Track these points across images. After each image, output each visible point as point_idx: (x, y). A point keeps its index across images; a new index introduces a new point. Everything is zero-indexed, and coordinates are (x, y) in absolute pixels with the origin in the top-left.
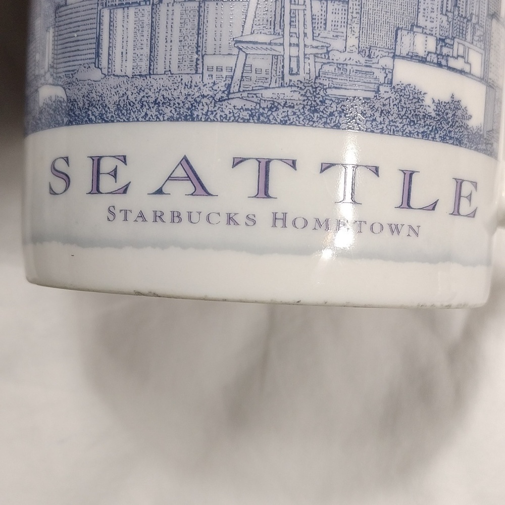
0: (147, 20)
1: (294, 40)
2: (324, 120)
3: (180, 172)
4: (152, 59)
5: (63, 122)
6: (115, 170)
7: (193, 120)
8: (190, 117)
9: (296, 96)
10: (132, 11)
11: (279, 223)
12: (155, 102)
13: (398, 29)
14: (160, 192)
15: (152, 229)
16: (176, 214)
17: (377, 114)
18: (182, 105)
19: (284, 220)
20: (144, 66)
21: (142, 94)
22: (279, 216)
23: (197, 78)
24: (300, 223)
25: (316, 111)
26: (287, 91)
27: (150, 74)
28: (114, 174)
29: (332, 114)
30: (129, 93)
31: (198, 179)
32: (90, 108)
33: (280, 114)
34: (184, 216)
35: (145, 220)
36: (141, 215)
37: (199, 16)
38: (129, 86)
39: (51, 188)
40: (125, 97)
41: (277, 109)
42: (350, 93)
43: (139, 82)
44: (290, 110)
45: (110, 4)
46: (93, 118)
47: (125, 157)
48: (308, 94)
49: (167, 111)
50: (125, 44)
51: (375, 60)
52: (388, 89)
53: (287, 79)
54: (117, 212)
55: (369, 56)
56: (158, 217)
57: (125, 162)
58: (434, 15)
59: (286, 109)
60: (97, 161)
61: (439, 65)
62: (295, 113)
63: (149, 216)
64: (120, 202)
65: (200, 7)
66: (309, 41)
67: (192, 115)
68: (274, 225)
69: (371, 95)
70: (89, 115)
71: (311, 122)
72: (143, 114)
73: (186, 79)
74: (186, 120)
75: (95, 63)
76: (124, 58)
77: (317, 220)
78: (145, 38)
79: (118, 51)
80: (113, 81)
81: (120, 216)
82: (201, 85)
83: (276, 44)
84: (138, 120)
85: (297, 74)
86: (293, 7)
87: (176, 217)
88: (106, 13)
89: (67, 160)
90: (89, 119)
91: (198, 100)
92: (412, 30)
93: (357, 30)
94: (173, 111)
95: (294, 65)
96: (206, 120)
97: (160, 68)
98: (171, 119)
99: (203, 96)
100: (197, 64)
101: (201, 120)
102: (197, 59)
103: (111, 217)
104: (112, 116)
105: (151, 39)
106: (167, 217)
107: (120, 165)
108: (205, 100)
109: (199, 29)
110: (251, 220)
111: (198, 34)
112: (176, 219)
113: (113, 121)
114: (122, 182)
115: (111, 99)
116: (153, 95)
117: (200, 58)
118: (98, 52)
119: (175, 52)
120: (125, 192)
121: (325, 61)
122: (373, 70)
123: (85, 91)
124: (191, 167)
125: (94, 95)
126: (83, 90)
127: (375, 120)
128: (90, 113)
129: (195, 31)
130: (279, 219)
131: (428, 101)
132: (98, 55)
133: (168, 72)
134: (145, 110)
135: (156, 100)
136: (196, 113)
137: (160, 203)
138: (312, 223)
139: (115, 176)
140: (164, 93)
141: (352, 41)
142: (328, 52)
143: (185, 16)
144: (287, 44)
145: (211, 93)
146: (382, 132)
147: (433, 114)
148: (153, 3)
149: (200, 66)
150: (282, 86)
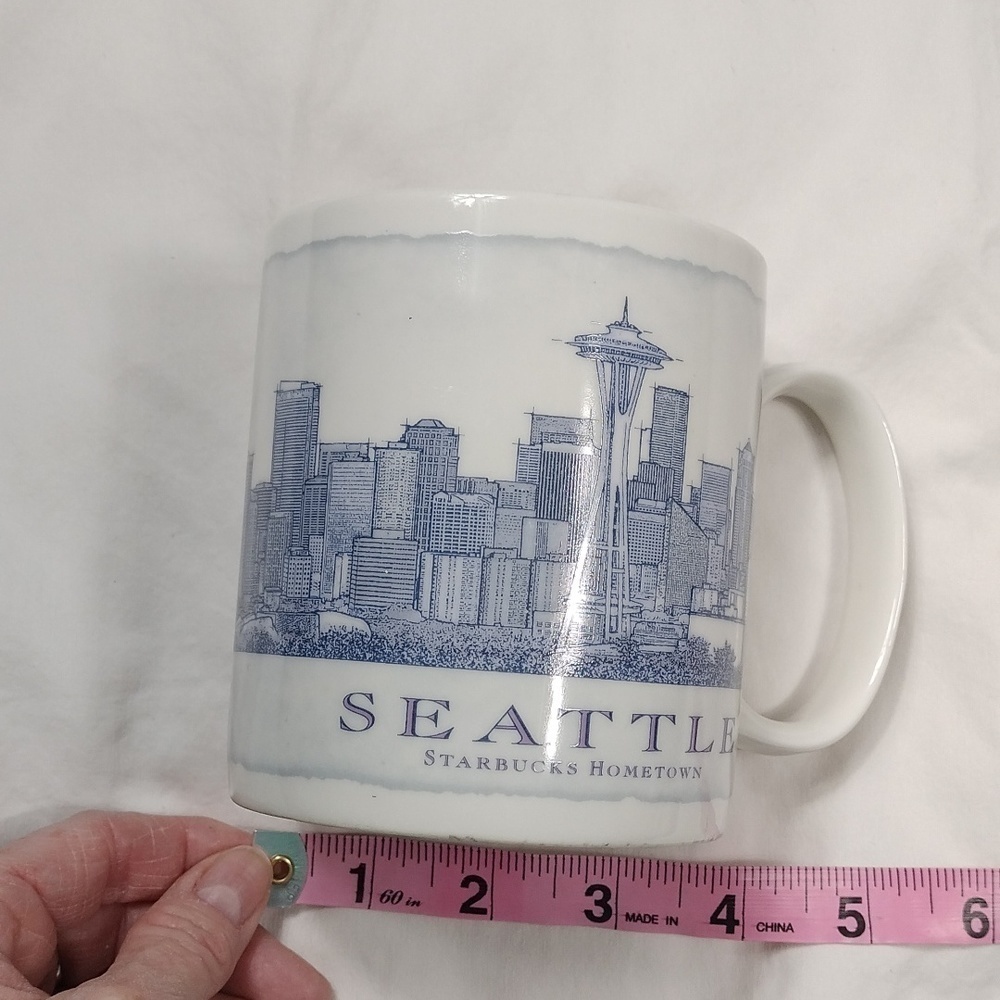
0: (477, 572)
1: (614, 601)
2: (636, 674)
3: (507, 721)
4: (480, 610)
5: (365, 656)
6: (436, 714)
7: (522, 672)
8: (519, 669)
9: (615, 652)
10: (460, 560)
11: (596, 771)
12: (483, 652)
13: (694, 587)
14: (485, 739)
15: (475, 776)
16: (501, 762)
17: (676, 667)
18: (511, 656)
19: (601, 768)
20: (472, 616)
21: (469, 643)
22: (597, 764)
23: (527, 632)
24: (613, 771)
25: (630, 666)
26: (607, 648)
27: (478, 624)
28: (435, 718)
29: (642, 668)
30: (454, 640)
31: (525, 728)
32: (406, 649)
33: (600, 669)
34: (510, 764)
35: (468, 766)
36: (465, 761)
37: (531, 574)
38: (455, 633)
39: (342, 722)
40: (450, 644)
41: (599, 664)
42: (656, 649)
43: (467, 631)
44: (609, 665)
45: (434, 549)
46: (409, 659)
47: (447, 702)
48: (624, 651)
49: (495, 661)
50: (451, 591)
51: (676, 618)
52: (684, 643)
53: (607, 638)
54: (436, 757)
55: (672, 615)
56: (483, 763)
57: (448, 708)
58: (717, 571)
59: (606, 665)
60: (413, 705)
61: (719, 616)
62: (613, 668)
63: (473, 762)
64: (440, 746)
65: (531, 566)
66: (626, 602)
67: (521, 667)
68: (592, 774)
69: (672, 649)
70: (403, 656)
71: (625, 676)
72: (470, 662)
73: (516, 632)
74: (515, 671)
75: (413, 605)
76: (450, 606)
77: (628, 768)
78: (474, 588)
79: (442, 598)
80: (434, 625)
81: (440, 761)
82: (530, 639)
83: (599, 604)
84: (464, 668)
85: (616, 632)
86: (614, 570)
87: (502, 764)
88: (428, 557)
89: (371, 697)
90: (404, 661)
91: (527, 653)
92: (702, 587)
93: (663, 591)
94: (502, 662)
95: (614, 624)
96: (534, 673)
97: (490, 619)
98: (499, 669)
99: (532, 650)
100: (527, 619)
101: (529, 673)
102: (528, 615)
103: (429, 761)
104: (433, 661)
105: (481, 591)
106: (493, 764)
107: (442, 710)
108: (533, 654)
109: (530, 586)
110: (573, 769)
111: (530, 591)
112: (502, 767)
113: (434, 666)
114: (443, 727)
115: (433, 644)
116: (481, 645)
117: (530, 613)
118: (418, 594)
119: (506, 607)
120: (447, 737)
121: (639, 620)
122: (675, 627)
123: (399, 630)
124: (518, 717)
125: (411, 636)
126: (397, 628)
127: (674, 672)
128: (405, 653)
129: (526, 588)
130: (597, 768)
131: (711, 651)
132: (417, 597)
133: (498, 624)
134: (472, 658)
135: (484, 650)
136: (524, 666)
137: (485, 750)
138: (623, 771)
139: (435, 721)
140: (493, 644)
141: (660, 601)
142: (641, 612)
143: (516, 573)
144: (608, 604)
145: (540, 648)
146: (679, 684)
147: (714, 663)
148: (484, 557)
149: (530, 621)
150: (603, 643)
